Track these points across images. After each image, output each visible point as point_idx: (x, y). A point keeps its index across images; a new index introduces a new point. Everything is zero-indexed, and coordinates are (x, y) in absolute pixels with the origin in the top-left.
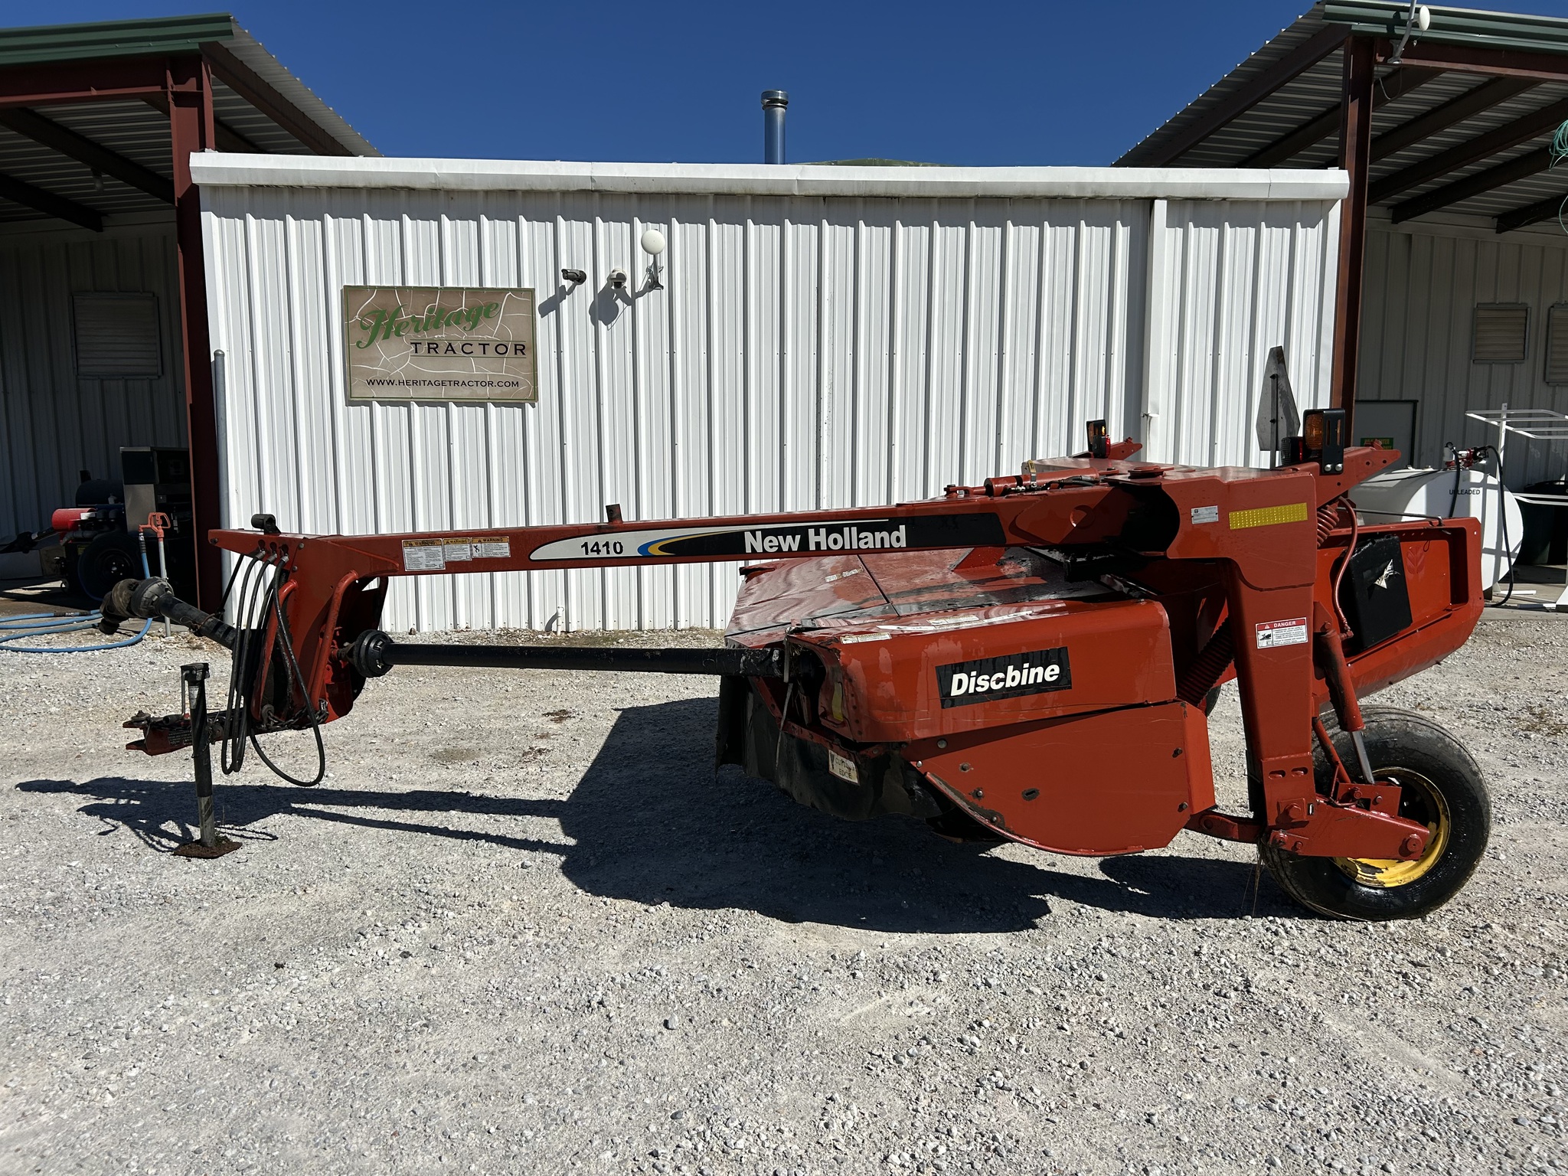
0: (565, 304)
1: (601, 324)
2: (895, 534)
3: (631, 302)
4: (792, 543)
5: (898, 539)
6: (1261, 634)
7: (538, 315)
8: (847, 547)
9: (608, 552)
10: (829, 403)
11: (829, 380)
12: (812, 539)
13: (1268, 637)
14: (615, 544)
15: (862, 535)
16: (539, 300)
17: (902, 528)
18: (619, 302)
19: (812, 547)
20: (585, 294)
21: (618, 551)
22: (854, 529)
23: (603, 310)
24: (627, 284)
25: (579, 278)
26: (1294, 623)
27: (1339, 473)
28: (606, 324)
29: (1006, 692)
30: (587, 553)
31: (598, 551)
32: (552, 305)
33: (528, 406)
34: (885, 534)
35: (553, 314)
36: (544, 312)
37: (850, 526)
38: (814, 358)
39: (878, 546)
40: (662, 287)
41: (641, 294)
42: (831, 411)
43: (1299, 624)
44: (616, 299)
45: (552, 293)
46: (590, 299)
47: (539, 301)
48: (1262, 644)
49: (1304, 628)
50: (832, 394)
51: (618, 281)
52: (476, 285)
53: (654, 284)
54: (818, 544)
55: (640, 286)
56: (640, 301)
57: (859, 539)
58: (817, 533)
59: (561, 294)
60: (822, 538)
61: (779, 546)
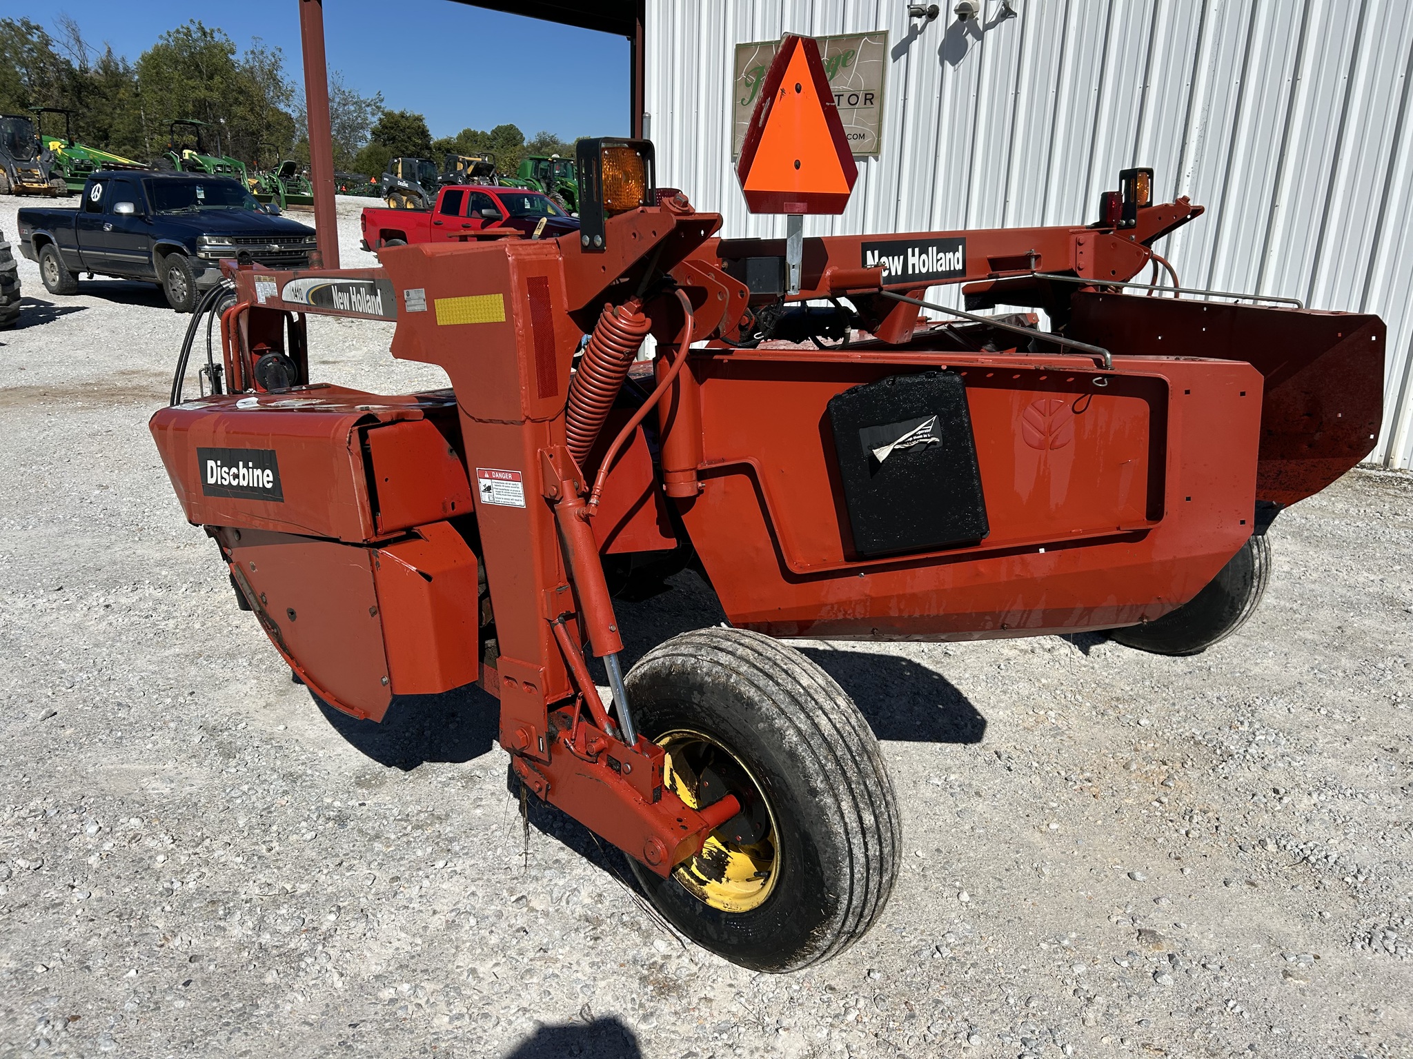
0: (915, 45)
1: (947, 64)
3: (980, 36)
6: (481, 483)
7: (890, 59)
10: (1197, 149)
11: (1202, 118)
13: (490, 489)
16: (892, 44)
18: (969, 37)
20: (937, 31)
23: (952, 50)
24: (980, 15)
25: (932, 13)
26: (506, 475)
28: (953, 64)
29: (241, 491)
32: (903, 49)
33: (871, 159)
35: (903, 57)
36: (896, 57)
38: (1185, 90)
40: (1016, 14)
41: (992, 25)
42: (1199, 160)
43: (511, 478)
44: (967, 34)
45: (905, 34)
46: (941, 37)
47: (891, 46)
48: (485, 498)
49: (519, 487)
50: (1203, 137)
51: (965, 13)
52: (839, 33)
53: (1007, 13)
55: (992, 15)
56: (990, 34)
59: (914, 32)
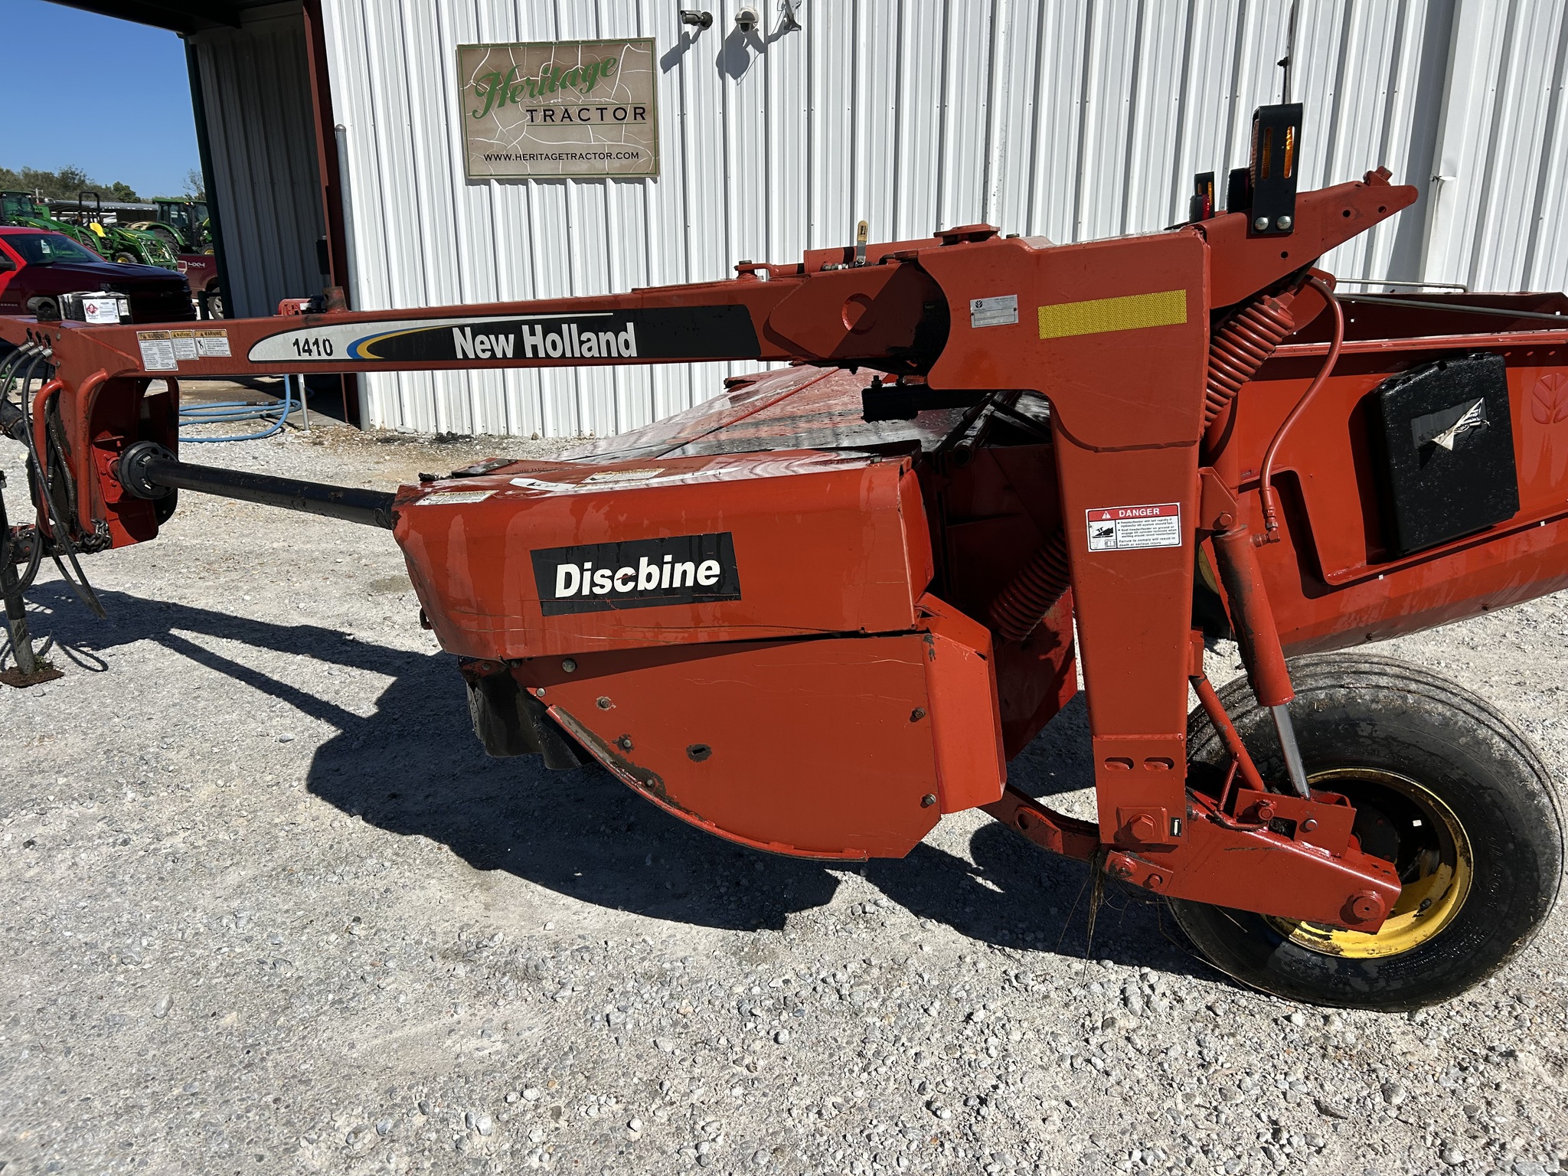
0: (688, 56)
1: (729, 78)
2: (622, 336)
3: (763, 48)
4: (504, 346)
5: (627, 344)
6: (1095, 527)
7: (660, 71)
8: (568, 354)
9: (319, 354)
10: (1000, 169)
11: (1001, 139)
12: (529, 341)
13: (1108, 532)
14: (324, 341)
15: (585, 336)
16: (661, 52)
17: (630, 326)
18: (750, 49)
19: (529, 354)
20: (711, 42)
21: (329, 352)
22: (574, 327)
23: (732, 62)
24: (759, 26)
25: (705, 22)
26: (1157, 511)
27: (1286, 233)
28: (735, 78)
29: (638, 598)
30: (299, 355)
31: (310, 351)
32: (674, 58)
33: (649, 181)
34: (610, 335)
35: (676, 68)
36: (666, 68)
37: (569, 321)
38: (983, 111)
39: (604, 354)
40: (800, 27)
41: (775, 37)
42: (1002, 180)
43: (1165, 513)
44: (747, 45)
45: (675, 43)
46: (718, 48)
47: (660, 55)
48: (1097, 544)
49: (1174, 521)
50: (1004, 156)
51: (746, 22)
52: (593, 37)
53: (790, 25)
54: (535, 348)
55: (774, 27)
56: (774, 47)
57: (581, 343)
58: (533, 333)
59: (685, 42)
60: (538, 340)
61: (492, 350)
